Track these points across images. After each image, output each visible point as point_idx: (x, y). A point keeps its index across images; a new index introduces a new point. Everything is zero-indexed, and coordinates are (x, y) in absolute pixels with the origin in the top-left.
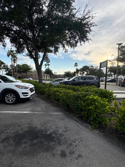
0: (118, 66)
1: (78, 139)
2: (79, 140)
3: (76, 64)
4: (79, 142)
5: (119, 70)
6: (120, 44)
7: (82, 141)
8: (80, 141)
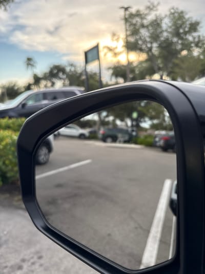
0: (130, 63)
1: (31, 255)
2: (32, 258)
3: (29, 59)
4: (33, 264)
5: (132, 71)
6: (126, 9)
7: (40, 258)
8: (35, 259)
